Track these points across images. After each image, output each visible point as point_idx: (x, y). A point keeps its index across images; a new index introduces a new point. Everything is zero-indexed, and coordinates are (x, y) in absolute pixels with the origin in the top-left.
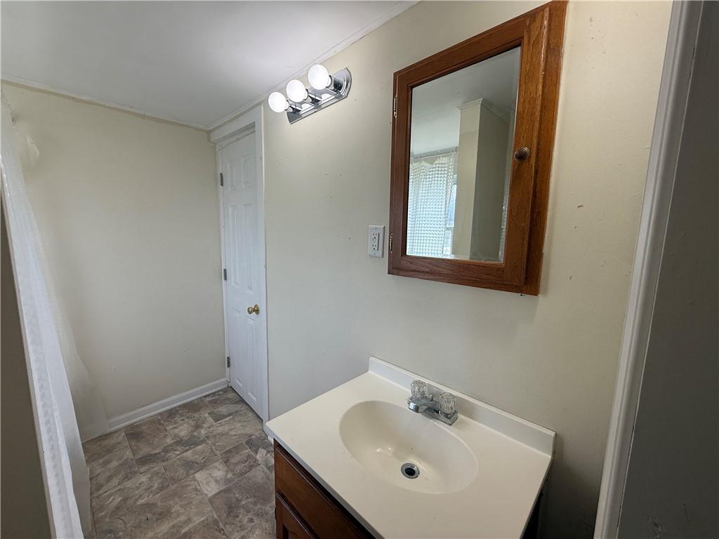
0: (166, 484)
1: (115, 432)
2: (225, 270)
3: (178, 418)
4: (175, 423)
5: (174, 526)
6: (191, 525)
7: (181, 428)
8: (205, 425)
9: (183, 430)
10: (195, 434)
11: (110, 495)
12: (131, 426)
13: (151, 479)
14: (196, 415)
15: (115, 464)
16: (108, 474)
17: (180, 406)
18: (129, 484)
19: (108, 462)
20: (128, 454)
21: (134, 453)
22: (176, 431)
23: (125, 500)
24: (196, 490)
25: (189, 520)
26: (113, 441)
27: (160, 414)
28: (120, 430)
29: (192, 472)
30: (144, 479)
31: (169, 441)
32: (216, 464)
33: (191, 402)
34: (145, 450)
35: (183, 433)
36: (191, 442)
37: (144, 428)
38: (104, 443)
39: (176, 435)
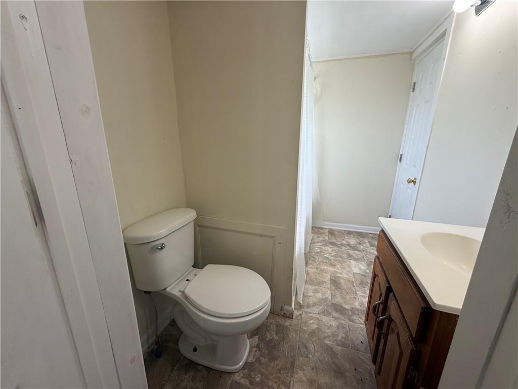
0: (337, 256)
1: (325, 228)
2: (401, 155)
3: (352, 236)
4: (350, 237)
5: (335, 271)
6: (341, 276)
7: (351, 240)
8: (364, 245)
9: (353, 242)
10: (357, 246)
11: (317, 247)
12: (331, 229)
13: (332, 251)
14: (361, 239)
15: (321, 239)
16: (318, 240)
17: (354, 232)
18: (324, 248)
19: (319, 237)
20: (327, 238)
21: (329, 239)
22: (349, 240)
23: (321, 252)
24: (349, 266)
25: (341, 273)
26: (323, 231)
27: (345, 231)
28: (326, 229)
29: (349, 258)
30: (329, 249)
31: (344, 242)
32: (363, 263)
33: (361, 232)
34: (333, 240)
35: (352, 243)
36: (354, 248)
37: (336, 232)
38: (320, 230)
39: (348, 242)
